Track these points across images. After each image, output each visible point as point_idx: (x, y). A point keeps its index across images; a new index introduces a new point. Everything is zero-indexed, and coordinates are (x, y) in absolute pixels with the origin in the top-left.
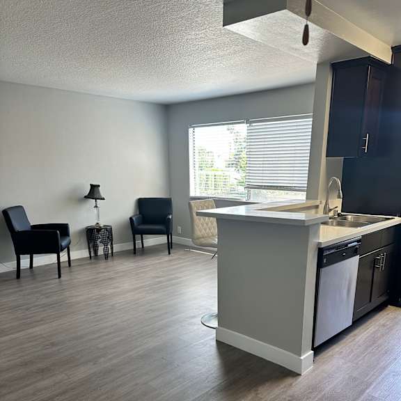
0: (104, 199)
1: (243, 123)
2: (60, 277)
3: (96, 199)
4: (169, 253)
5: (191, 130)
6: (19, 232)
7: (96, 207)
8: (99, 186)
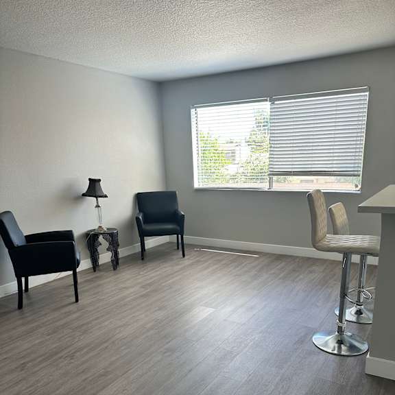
0: (106, 196)
1: (266, 100)
2: (77, 300)
3: (96, 197)
4: (184, 256)
5: (193, 111)
6: (18, 247)
7: (98, 206)
8: (100, 180)
